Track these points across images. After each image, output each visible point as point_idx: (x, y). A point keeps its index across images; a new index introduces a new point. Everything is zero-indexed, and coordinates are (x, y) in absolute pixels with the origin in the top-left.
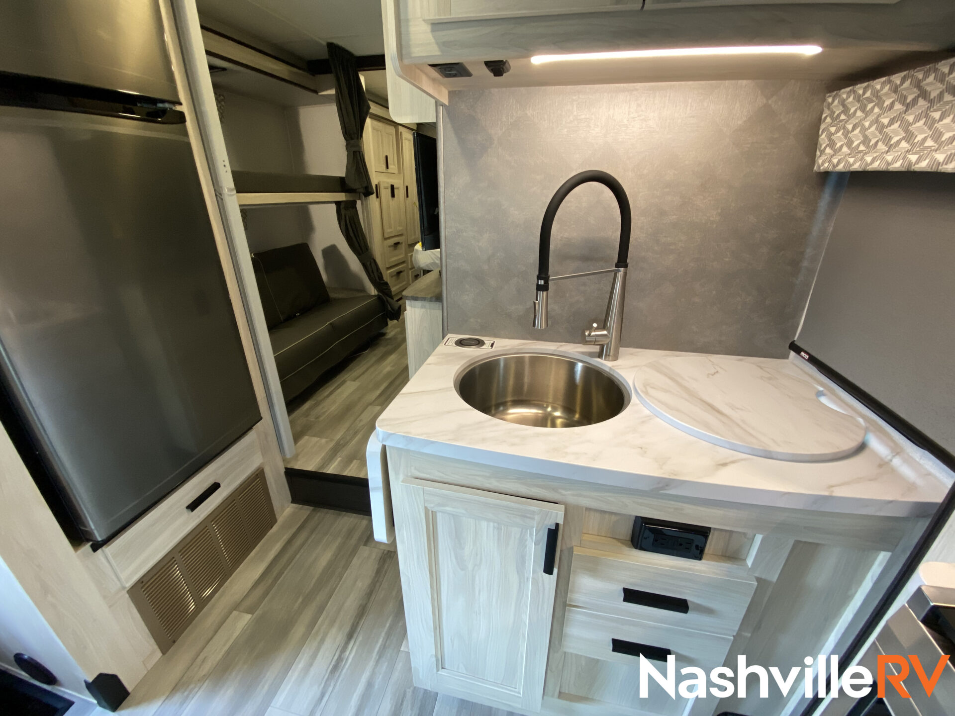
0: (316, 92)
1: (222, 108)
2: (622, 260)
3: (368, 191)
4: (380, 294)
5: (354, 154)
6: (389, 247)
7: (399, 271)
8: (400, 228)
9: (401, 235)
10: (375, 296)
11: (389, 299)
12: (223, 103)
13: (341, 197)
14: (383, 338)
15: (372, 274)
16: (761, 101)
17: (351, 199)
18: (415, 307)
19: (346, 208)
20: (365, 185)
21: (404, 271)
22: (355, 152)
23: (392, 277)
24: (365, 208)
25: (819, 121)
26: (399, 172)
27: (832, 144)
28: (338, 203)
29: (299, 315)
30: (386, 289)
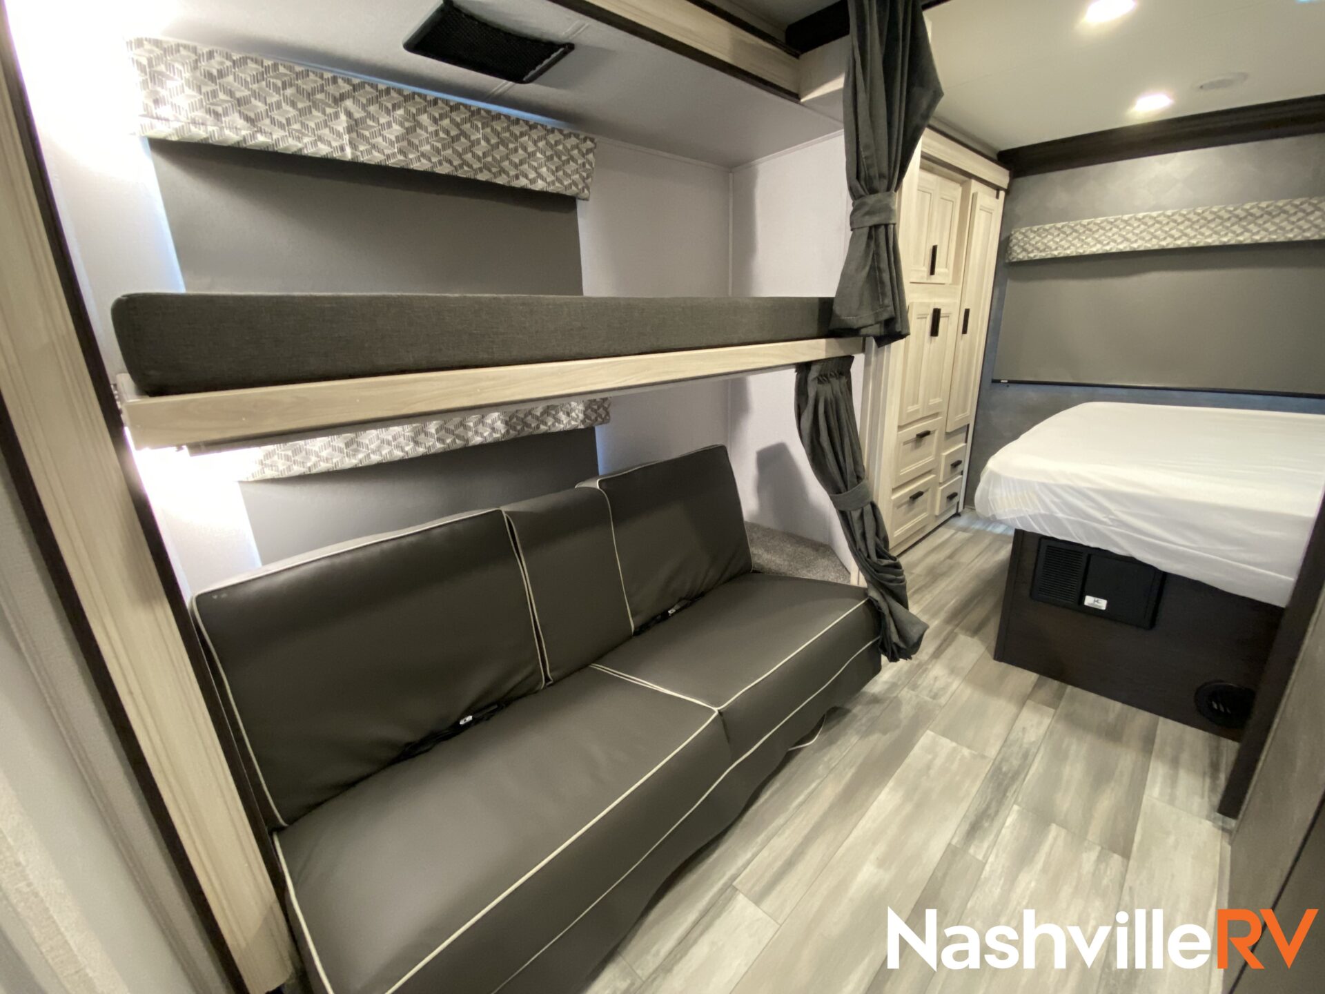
0: (795, 96)
1: (588, 166)
3: (892, 331)
4: (874, 589)
5: (870, 237)
6: (905, 443)
7: (915, 492)
8: (938, 400)
9: (936, 415)
10: (858, 591)
11: (897, 606)
12: (590, 156)
13: (817, 349)
15: (860, 544)
17: (841, 354)
19: (823, 379)
20: (885, 316)
21: (927, 490)
22: (874, 228)
24: (875, 376)
26: (955, 282)
28: (803, 368)
29: (677, 611)
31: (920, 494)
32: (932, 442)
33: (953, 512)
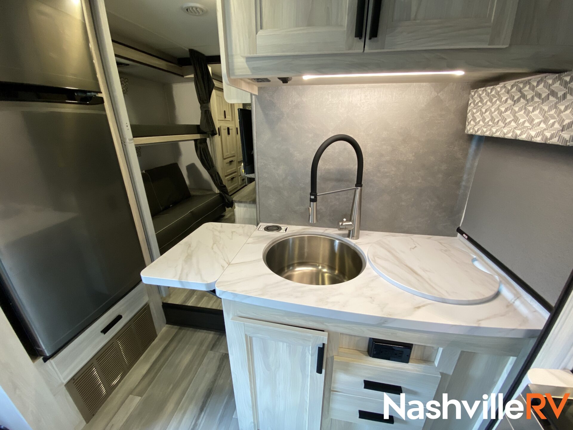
0: (183, 76)
1: (127, 86)
2: (359, 183)
3: (213, 133)
4: (221, 193)
5: (205, 113)
6: (227, 163)
7: (232, 177)
8: (234, 152)
9: (234, 156)
10: (218, 194)
11: (226, 195)
12: (127, 83)
13: (197, 136)
14: (224, 218)
15: (216, 182)
16: (434, 94)
17: (204, 137)
18: (240, 207)
19: (201, 143)
20: (212, 130)
21: (236, 177)
22: (206, 111)
23: (229, 181)
24: (212, 143)
25: (467, 105)
26: (232, 120)
27: (474, 119)
28: (196, 141)
29: (172, 206)
30: (225, 190)
31: (233, 178)
32: (235, 163)
33: (245, 184)
